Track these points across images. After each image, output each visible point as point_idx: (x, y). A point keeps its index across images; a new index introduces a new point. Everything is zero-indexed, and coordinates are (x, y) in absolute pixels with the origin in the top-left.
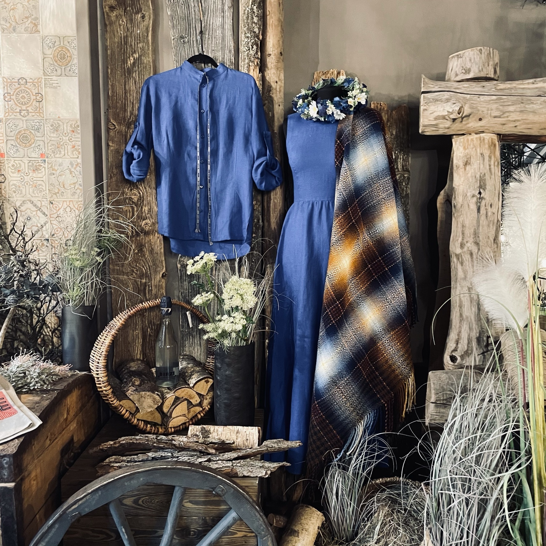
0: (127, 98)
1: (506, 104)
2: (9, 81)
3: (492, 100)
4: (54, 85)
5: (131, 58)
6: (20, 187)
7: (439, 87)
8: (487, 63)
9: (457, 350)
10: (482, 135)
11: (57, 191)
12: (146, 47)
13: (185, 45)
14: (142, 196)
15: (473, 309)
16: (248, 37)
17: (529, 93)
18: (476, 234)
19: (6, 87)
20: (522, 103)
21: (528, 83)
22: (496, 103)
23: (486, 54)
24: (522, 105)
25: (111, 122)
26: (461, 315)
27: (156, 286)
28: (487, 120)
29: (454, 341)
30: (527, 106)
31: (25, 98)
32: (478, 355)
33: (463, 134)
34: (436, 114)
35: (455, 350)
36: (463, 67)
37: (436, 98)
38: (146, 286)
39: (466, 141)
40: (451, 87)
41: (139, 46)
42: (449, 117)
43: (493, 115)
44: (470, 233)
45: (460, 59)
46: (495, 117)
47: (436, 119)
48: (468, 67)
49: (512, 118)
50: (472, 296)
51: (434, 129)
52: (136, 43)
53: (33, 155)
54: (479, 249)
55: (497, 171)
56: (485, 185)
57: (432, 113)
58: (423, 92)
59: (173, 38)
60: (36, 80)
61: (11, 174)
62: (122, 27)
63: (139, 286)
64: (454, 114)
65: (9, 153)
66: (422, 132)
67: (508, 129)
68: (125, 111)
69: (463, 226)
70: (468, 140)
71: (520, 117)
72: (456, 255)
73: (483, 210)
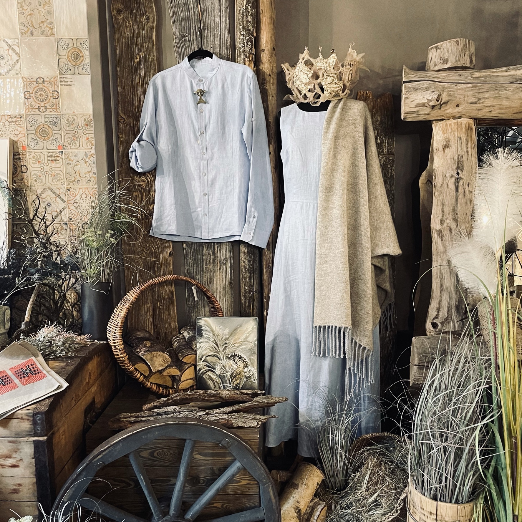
0: (135, 93)
1: (480, 91)
2: (28, 80)
3: (468, 88)
4: (69, 83)
5: (138, 57)
6: (40, 176)
7: (419, 77)
8: (463, 54)
9: (438, 318)
10: (459, 120)
11: (73, 179)
12: (151, 46)
13: (186, 44)
14: (150, 182)
15: (453, 281)
16: (243, 35)
17: (502, 80)
19: (26, 86)
20: (496, 90)
21: (502, 71)
22: (472, 90)
23: (462, 44)
24: (496, 91)
25: (121, 116)
26: (442, 286)
27: (164, 264)
28: (464, 106)
29: (435, 309)
30: (500, 93)
31: (43, 95)
32: (458, 321)
33: (442, 120)
34: (416, 102)
35: (437, 317)
36: (441, 57)
37: (417, 86)
38: (155, 264)
39: (444, 126)
40: (430, 76)
41: (144, 45)
42: (429, 104)
43: (469, 101)
44: (449, 211)
45: (438, 50)
46: (471, 103)
47: (416, 106)
48: (446, 57)
49: (487, 103)
50: (451, 268)
51: (415, 115)
52: (142, 43)
53: (52, 147)
54: (457, 225)
55: (473, 153)
56: (463, 166)
57: (413, 101)
58: (405, 82)
59: (175, 37)
60: (52, 80)
61: (32, 165)
62: (128, 29)
63: (149, 264)
64: (433, 102)
65: (30, 146)
66: (404, 118)
67: (483, 114)
68: (133, 105)
69: (443, 204)
70: (446, 125)
71: (494, 102)
72: (437, 231)
73: (461, 190)
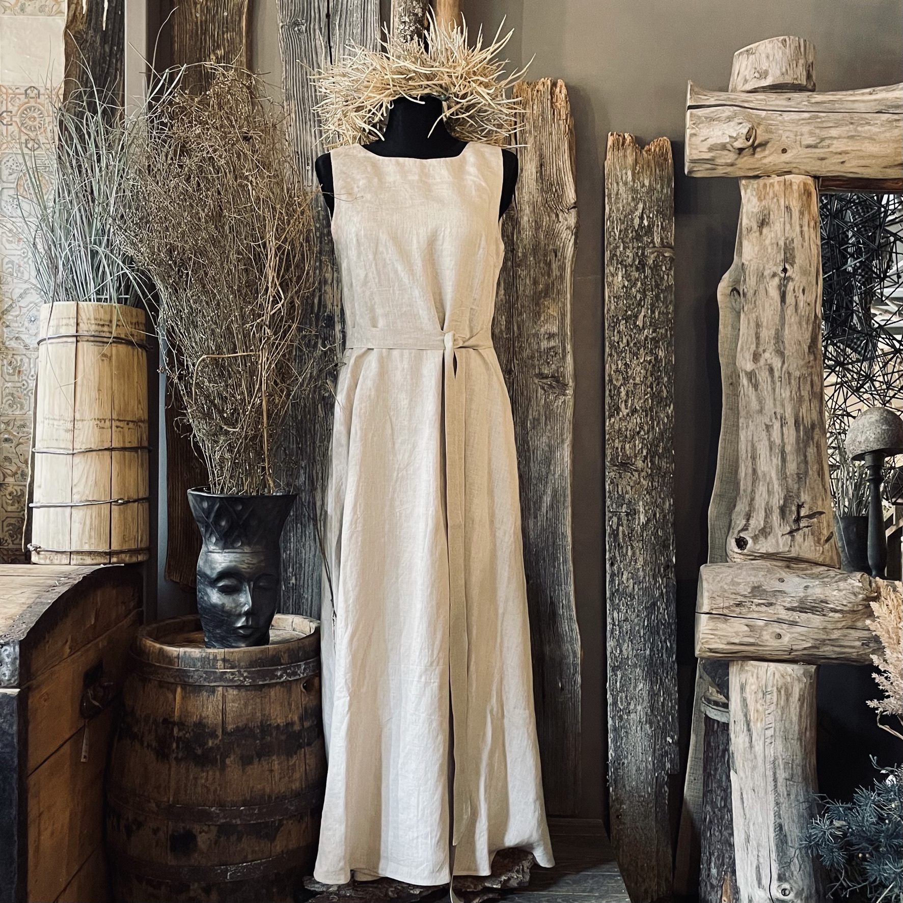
1: (824, 125)
2: (10, 91)
3: (803, 119)
5: (213, 56)
6: (20, 266)
7: (717, 100)
8: (795, 62)
9: (747, 529)
10: (787, 177)
12: (238, 39)
13: (301, 37)
15: (775, 461)
16: (405, 22)
17: (861, 107)
18: (778, 338)
20: (852, 123)
21: (863, 94)
22: (809, 123)
23: (792, 47)
24: (851, 126)
26: (754, 472)
28: (795, 152)
29: (742, 515)
30: (859, 129)
31: (35, 119)
32: (783, 535)
33: (757, 177)
34: (711, 142)
35: (745, 529)
36: (755, 68)
37: (712, 115)
39: (761, 187)
40: (736, 99)
41: (225, 36)
42: (732, 146)
43: (805, 143)
44: (769, 337)
45: (751, 57)
46: (808, 146)
47: (711, 149)
48: (764, 68)
49: (837, 148)
50: (772, 439)
51: (709, 166)
52: (221, 33)
54: (783, 363)
55: (813, 236)
56: (794, 257)
57: (706, 140)
58: (690, 107)
59: (281, 24)
61: (8, 246)
62: (199, 6)
64: (740, 140)
65: (5, 209)
66: (690, 172)
67: (831, 168)
69: (758, 326)
70: (765, 185)
71: (849, 146)
72: (746, 373)
73: (790, 299)
